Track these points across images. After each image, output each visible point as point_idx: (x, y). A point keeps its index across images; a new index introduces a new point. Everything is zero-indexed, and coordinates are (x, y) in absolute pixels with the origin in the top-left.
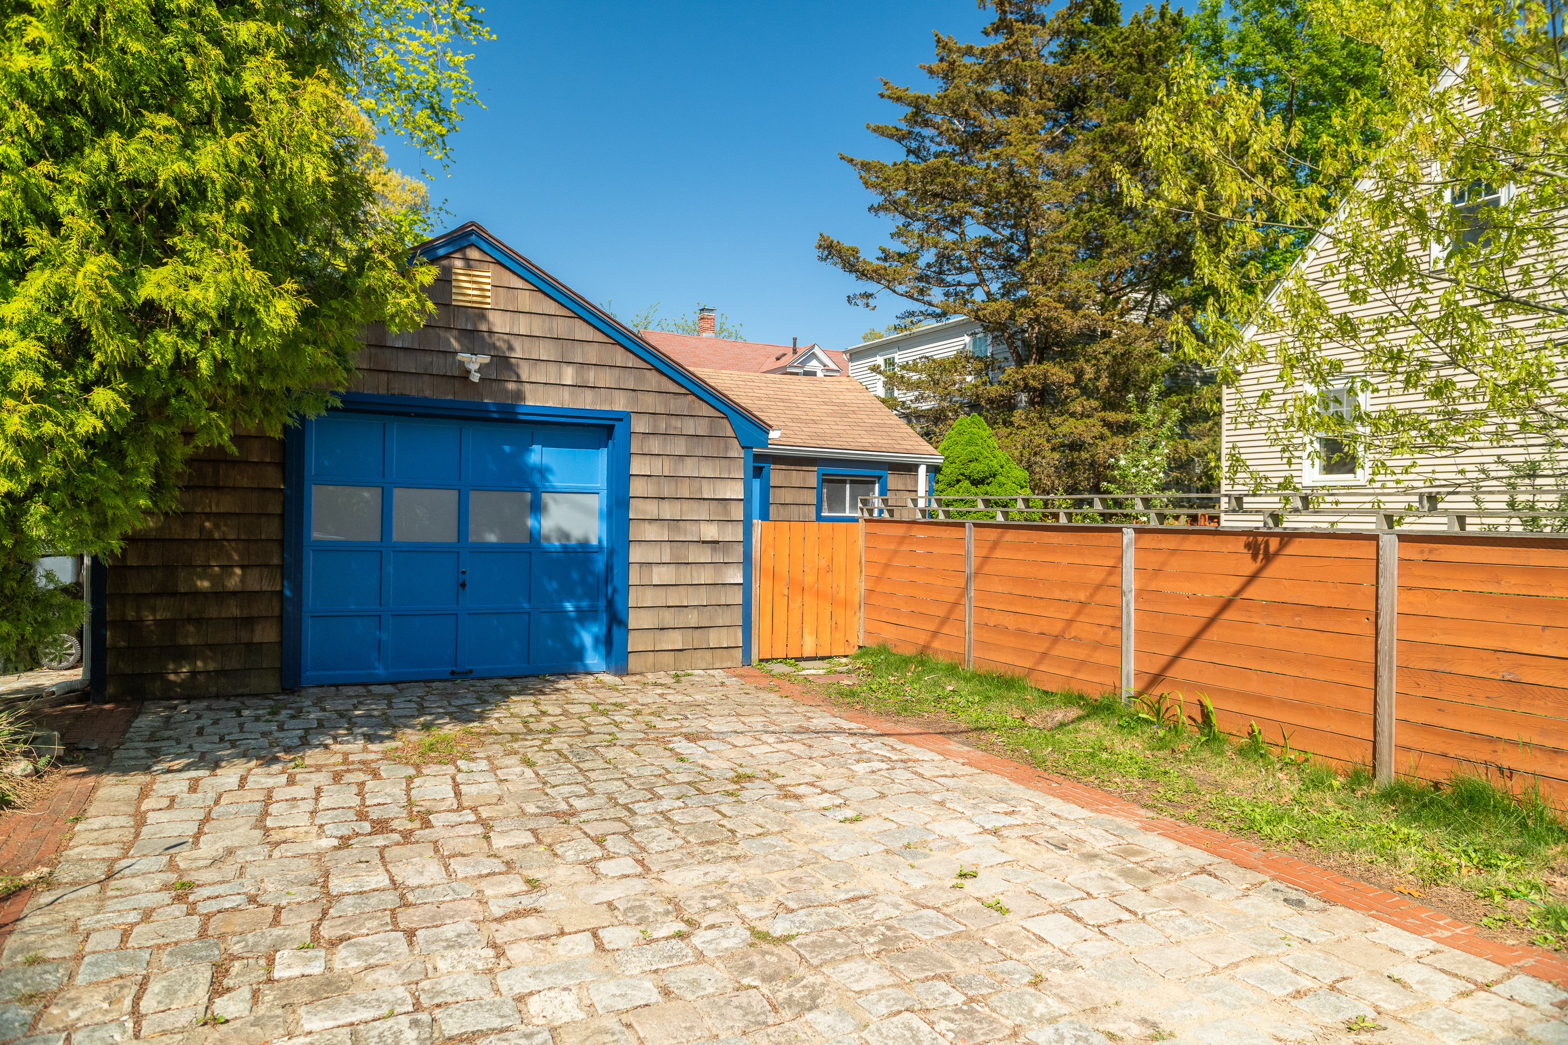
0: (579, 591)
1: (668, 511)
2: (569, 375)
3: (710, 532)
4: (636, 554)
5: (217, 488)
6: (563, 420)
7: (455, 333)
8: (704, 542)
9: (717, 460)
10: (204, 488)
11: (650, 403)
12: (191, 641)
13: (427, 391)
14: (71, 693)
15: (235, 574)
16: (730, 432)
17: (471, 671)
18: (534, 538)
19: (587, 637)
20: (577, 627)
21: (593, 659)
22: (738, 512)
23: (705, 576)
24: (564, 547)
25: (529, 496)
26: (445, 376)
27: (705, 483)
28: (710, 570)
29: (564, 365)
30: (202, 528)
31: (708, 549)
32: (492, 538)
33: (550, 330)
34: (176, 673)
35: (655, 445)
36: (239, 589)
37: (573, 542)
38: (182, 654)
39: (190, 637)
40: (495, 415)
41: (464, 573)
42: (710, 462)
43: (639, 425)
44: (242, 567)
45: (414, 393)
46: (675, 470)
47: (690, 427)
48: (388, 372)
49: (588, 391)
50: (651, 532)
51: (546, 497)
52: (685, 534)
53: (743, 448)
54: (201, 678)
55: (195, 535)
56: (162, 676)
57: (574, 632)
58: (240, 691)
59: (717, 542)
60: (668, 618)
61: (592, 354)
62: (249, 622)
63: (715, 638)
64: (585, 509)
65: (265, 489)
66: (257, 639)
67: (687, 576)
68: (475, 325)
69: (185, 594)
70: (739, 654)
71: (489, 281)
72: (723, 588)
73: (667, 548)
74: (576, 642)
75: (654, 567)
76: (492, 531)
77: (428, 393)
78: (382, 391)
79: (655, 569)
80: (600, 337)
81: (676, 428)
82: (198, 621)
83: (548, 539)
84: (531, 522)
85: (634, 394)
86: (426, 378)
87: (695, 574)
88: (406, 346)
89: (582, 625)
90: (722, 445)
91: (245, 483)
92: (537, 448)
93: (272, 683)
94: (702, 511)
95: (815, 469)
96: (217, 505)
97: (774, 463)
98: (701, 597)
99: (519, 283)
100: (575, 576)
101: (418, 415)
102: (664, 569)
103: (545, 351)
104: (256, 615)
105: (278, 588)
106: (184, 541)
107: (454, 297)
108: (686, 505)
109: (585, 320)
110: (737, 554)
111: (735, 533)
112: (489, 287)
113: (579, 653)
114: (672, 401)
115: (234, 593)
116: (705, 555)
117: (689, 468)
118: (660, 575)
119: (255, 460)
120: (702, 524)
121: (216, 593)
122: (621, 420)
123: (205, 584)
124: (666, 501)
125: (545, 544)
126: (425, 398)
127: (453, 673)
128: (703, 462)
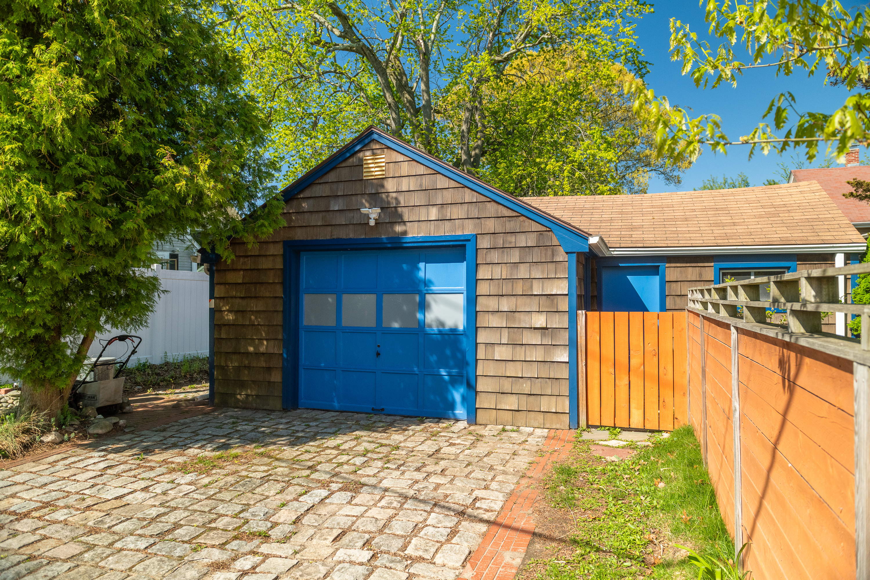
0: (451, 363)
1: (505, 305)
2: (433, 213)
3: (540, 321)
4: (482, 337)
5: (256, 297)
6: (434, 244)
7: (366, 196)
8: (535, 328)
9: (545, 265)
10: (251, 297)
11: (490, 225)
12: (246, 379)
13: (350, 234)
14: (203, 402)
15: (263, 344)
16: (555, 242)
17: (383, 410)
18: (422, 325)
19: (457, 395)
20: (450, 388)
21: (460, 411)
22: (564, 305)
23: (537, 355)
24: (439, 331)
25: (417, 298)
26: (360, 224)
27: (535, 283)
28: (541, 350)
29: (430, 207)
30: (250, 319)
31: (538, 333)
32: (396, 325)
33: (421, 185)
34: (241, 395)
35: (495, 256)
36: (265, 352)
37: (447, 328)
38: (243, 385)
39: (245, 376)
40: (389, 246)
41: (379, 346)
42: (540, 267)
43: (484, 243)
44: (266, 340)
45: (344, 237)
46: (511, 274)
47: (522, 241)
48: (331, 225)
49: (447, 223)
50: (495, 321)
51: (428, 297)
52: (520, 322)
53: (567, 253)
54: (250, 399)
55: (247, 323)
56: (235, 395)
57: (447, 390)
58: (265, 407)
59: (546, 328)
60: (507, 385)
61: (448, 197)
62: (269, 369)
63: (545, 404)
64: (453, 305)
65: (276, 297)
66: (272, 380)
67: (520, 354)
68: (377, 190)
69: (243, 353)
70: (566, 419)
71: (383, 160)
72: (551, 364)
73: (505, 332)
74: (450, 398)
75: (496, 346)
76: (396, 322)
77: (351, 236)
78: (328, 238)
79: (497, 348)
80: (453, 184)
81: (510, 243)
82: (248, 367)
83: (430, 326)
84: (419, 316)
85: (478, 221)
86: (351, 226)
87: (528, 353)
88: (340, 209)
89: (453, 386)
90: (549, 252)
91: (268, 294)
92: (422, 265)
93: (279, 405)
94: (533, 305)
95: (712, 264)
96: (256, 307)
97: (670, 262)
98: (532, 371)
99: (401, 158)
100: (448, 352)
101: (352, 249)
102: (504, 348)
103: (417, 199)
104: (272, 366)
105: (281, 352)
106: (243, 325)
107: (364, 174)
108: (520, 300)
109: (443, 175)
110: (564, 338)
111: (563, 321)
112: (384, 164)
113: (452, 406)
114: (507, 223)
115: (263, 354)
116: (536, 339)
117: (523, 272)
118: (500, 353)
119: (271, 281)
120: (534, 314)
121: (256, 353)
122: (469, 240)
123: (251, 349)
124: (505, 297)
125: (427, 329)
126: (350, 239)
127: (373, 409)
128: (534, 268)
